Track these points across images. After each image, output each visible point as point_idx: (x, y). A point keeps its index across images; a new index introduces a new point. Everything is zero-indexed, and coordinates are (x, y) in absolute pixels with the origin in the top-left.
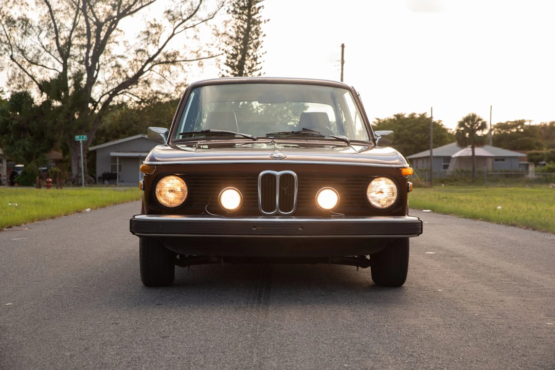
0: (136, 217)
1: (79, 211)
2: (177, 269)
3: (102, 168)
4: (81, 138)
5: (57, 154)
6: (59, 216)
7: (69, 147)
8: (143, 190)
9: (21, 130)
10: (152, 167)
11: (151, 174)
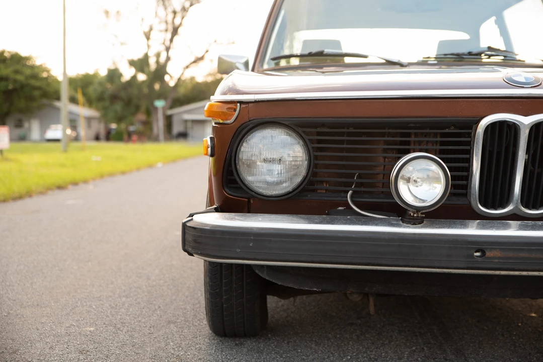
0: (195, 218)
1: (151, 166)
2: (272, 301)
3: (177, 128)
4: (160, 104)
5: (142, 117)
6: (131, 171)
7: (150, 111)
8: (212, 155)
9: (114, 98)
10: (230, 106)
11: (228, 122)
